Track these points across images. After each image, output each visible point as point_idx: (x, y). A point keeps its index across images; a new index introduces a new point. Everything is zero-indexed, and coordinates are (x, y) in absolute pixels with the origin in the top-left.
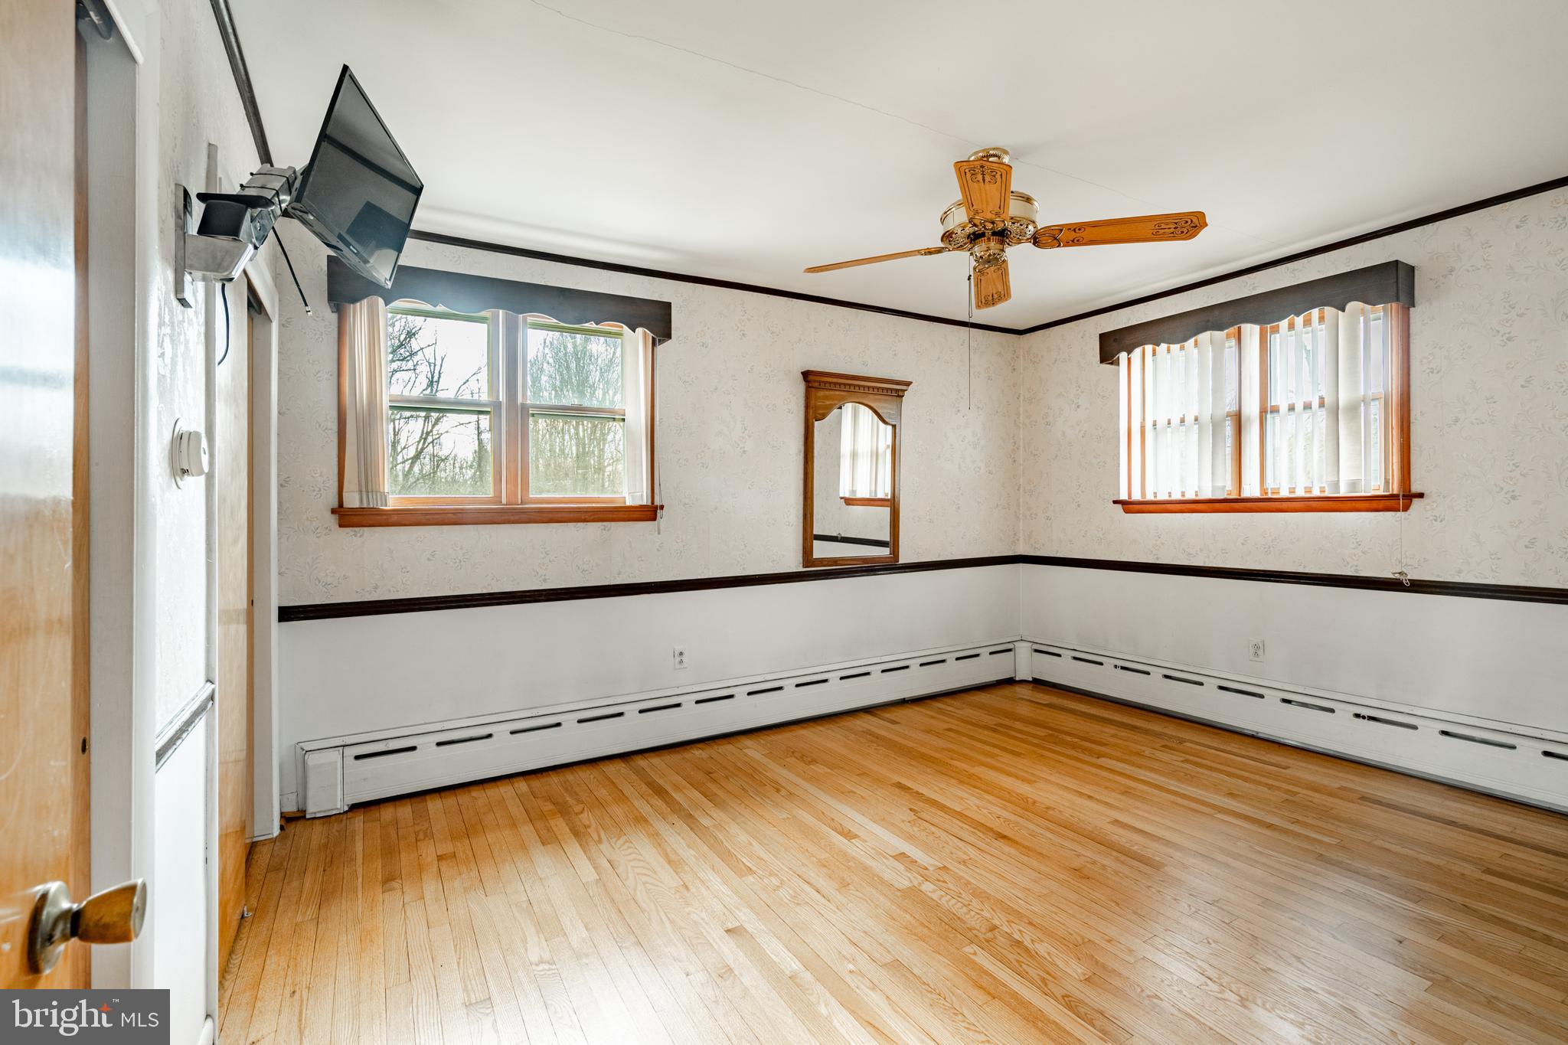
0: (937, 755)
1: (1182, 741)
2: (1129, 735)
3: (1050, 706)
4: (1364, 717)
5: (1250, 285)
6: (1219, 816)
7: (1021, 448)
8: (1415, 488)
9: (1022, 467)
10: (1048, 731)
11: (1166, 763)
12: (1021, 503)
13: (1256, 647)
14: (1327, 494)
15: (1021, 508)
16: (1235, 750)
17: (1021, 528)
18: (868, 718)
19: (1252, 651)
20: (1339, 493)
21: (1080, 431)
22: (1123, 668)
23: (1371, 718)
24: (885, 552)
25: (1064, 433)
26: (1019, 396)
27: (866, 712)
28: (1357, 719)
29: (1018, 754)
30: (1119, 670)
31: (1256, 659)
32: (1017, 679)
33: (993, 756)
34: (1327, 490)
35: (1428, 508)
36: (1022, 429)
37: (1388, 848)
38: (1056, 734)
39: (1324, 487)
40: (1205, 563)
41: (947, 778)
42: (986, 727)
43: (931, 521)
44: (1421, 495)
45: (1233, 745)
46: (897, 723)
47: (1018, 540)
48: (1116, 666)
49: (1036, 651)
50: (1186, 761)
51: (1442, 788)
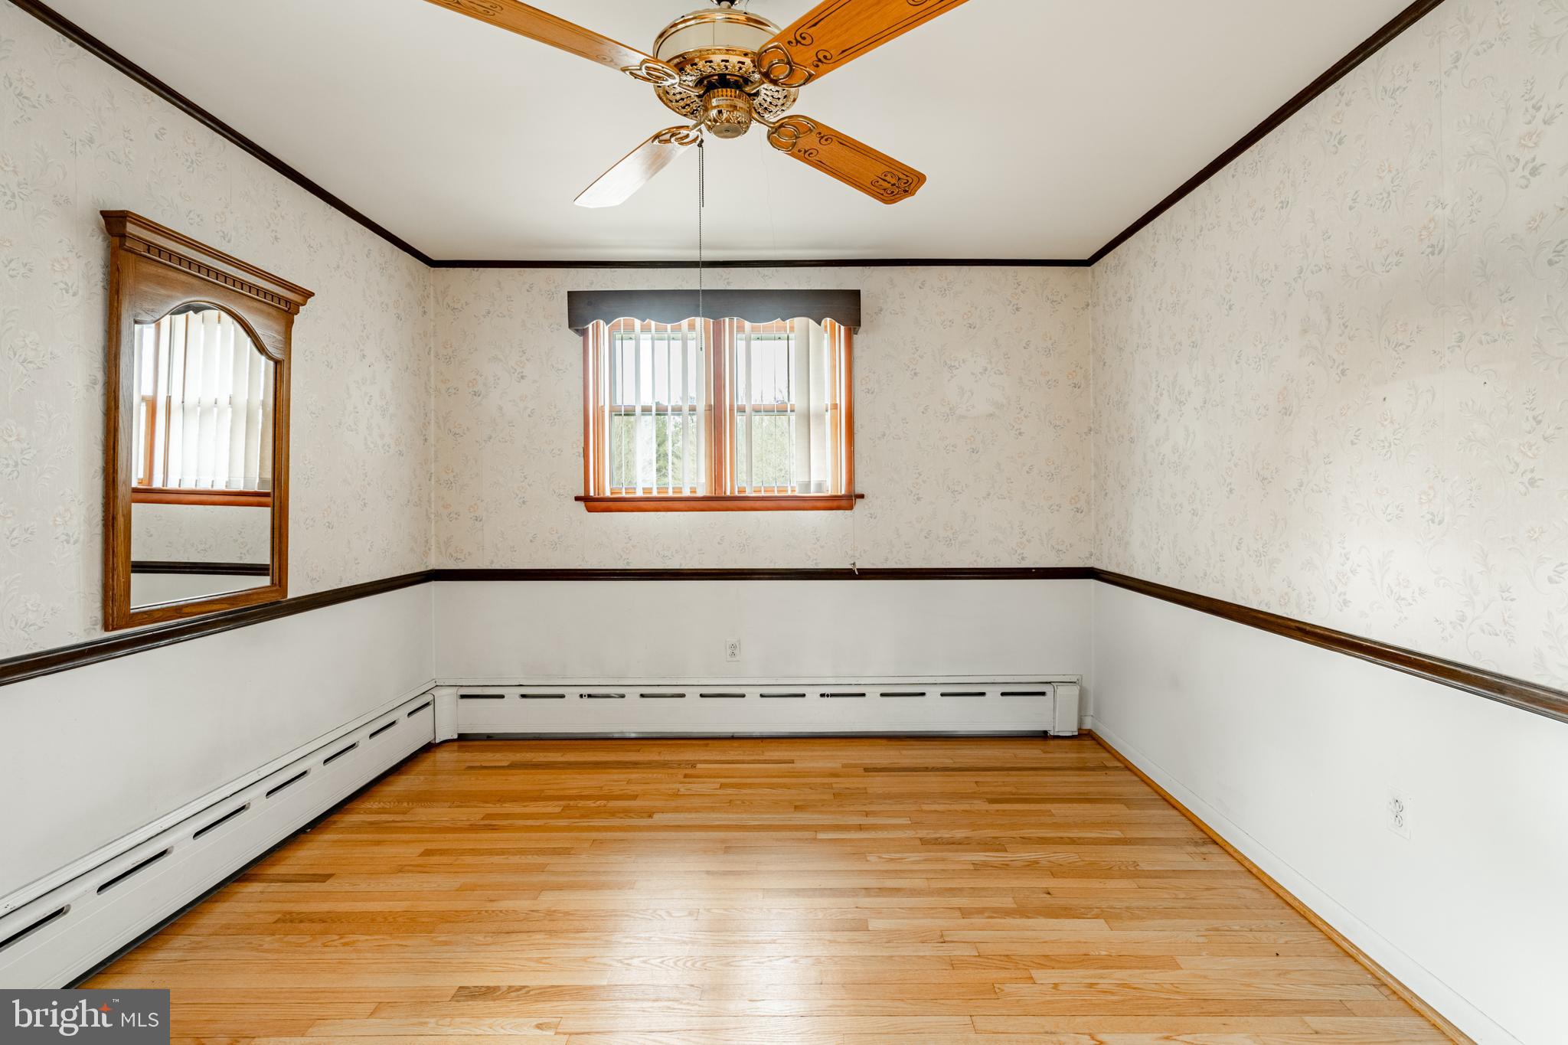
0: (461, 905)
1: (693, 765)
2: (644, 775)
3: (513, 766)
4: (828, 696)
5: (725, 279)
6: (821, 836)
7: (433, 421)
8: (858, 490)
9: (433, 449)
10: (561, 803)
11: (709, 795)
12: (433, 499)
13: (733, 646)
14: (797, 494)
15: (433, 506)
16: (738, 758)
17: (433, 533)
18: (254, 888)
19: (729, 651)
20: (810, 493)
21: (526, 408)
22: (590, 696)
23: (833, 695)
24: (265, 581)
25: (501, 408)
26: (430, 351)
27: (240, 880)
28: (822, 699)
29: (565, 852)
30: (585, 699)
31: (734, 659)
32: (437, 741)
33: (541, 869)
34: (797, 489)
35: (866, 507)
36: (433, 397)
37: (933, 809)
38: (572, 803)
39: (795, 487)
40: (681, 565)
41: (524, 936)
42: (473, 828)
43: (330, 526)
44: (862, 496)
45: (732, 753)
46: (329, 876)
47: (429, 549)
48: (581, 696)
49: (463, 697)
50: (722, 786)
51: (884, 742)
